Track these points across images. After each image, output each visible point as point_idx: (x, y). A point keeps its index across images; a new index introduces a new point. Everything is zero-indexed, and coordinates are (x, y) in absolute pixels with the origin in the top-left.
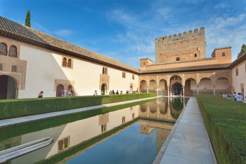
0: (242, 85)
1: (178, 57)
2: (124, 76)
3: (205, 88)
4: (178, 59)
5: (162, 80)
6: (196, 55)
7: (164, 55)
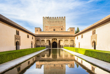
0: (79, 43)
2: (28, 37)
3: (66, 44)
4: (54, 30)
5: (47, 40)
6: (62, 29)
7: (48, 27)
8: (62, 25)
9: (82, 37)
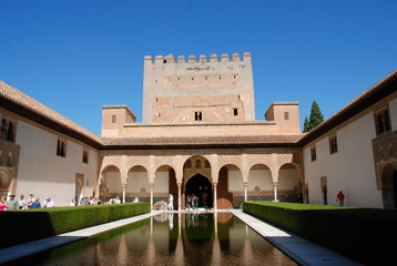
0: (324, 179)
2: (61, 152)
3: (257, 189)
4: (198, 117)
6: (236, 112)
7: (166, 101)
9: (334, 148)
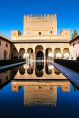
1: (40, 32)
6: (51, 32)
7: (30, 29)
8: (51, 26)
